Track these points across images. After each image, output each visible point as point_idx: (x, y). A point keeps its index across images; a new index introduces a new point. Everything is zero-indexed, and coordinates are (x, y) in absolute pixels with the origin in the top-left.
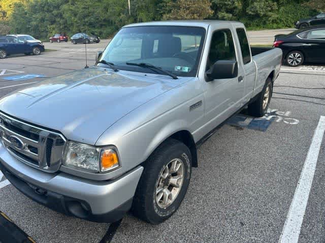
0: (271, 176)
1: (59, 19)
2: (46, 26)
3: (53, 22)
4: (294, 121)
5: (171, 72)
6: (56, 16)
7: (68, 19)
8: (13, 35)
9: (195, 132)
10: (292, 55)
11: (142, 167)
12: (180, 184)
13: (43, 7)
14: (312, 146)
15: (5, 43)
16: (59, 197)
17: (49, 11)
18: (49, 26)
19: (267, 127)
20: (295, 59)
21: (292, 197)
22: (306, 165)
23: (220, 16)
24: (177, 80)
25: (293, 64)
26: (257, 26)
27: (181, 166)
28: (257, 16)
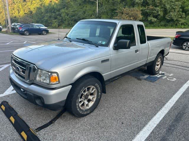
0: (148, 104)
1: (59, 17)
2: (52, 20)
3: (56, 18)
4: (173, 79)
5: (96, 44)
6: (58, 15)
7: (63, 17)
8: (34, 24)
9: (104, 74)
10: (186, 43)
11: (71, 86)
12: (95, 100)
13: (52, 10)
14: (178, 92)
15: (29, 28)
16: (31, 94)
17: (54, 12)
18: (53, 20)
19: (156, 81)
20: (187, 46)
21: (155, 115)
22: (170, 101)
23: (149, 19)
24: (98, 48)
25: (186, 49)
26: (172, 26)
27: (95, 91)
28: (172, 20)
